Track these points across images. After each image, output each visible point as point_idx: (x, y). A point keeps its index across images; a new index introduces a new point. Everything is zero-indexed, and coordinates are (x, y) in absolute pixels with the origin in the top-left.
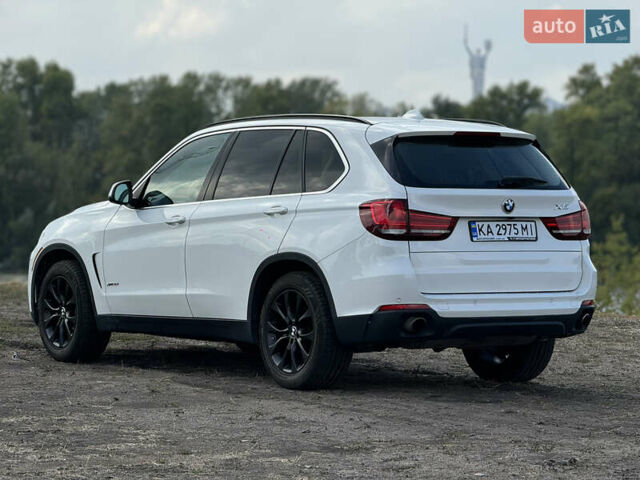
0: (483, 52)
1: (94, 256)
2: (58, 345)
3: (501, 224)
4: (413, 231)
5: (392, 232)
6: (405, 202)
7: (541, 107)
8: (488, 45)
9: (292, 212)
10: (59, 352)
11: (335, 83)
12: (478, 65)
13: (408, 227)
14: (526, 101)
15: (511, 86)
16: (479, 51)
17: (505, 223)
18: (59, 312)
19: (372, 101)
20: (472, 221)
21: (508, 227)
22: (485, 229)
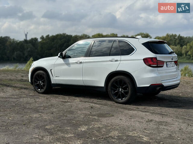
1: (51, 70)
2: (40, 90)
4: (158, 65)
5: (154, 66)
6: (156, 58)
7: (38, 41)
8: (27, 33)
9: (119, 60)
10: (40, 91)
12: (26, 35)
13: (157, 65)
17: (171, 63)
18: (40, 82)
20: (166, 62)
22: (168, 64)
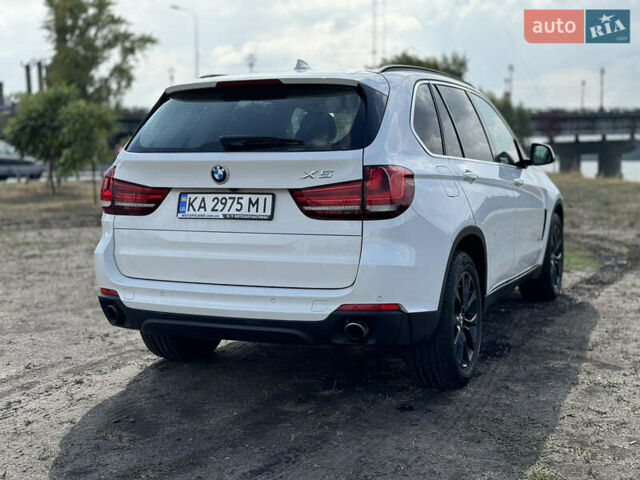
3: (220, 196)
4: (116, 204)
13: (113, 199)
17: (227, 196)
20: (184, 193)
21: (230, 202)
22: (196, 205)
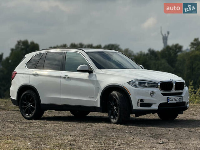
0: (167, 35)
11: (119, 45)
14: (177, 50)
15: (173, 45)
16: (165, 35)
19: (130, 51)
